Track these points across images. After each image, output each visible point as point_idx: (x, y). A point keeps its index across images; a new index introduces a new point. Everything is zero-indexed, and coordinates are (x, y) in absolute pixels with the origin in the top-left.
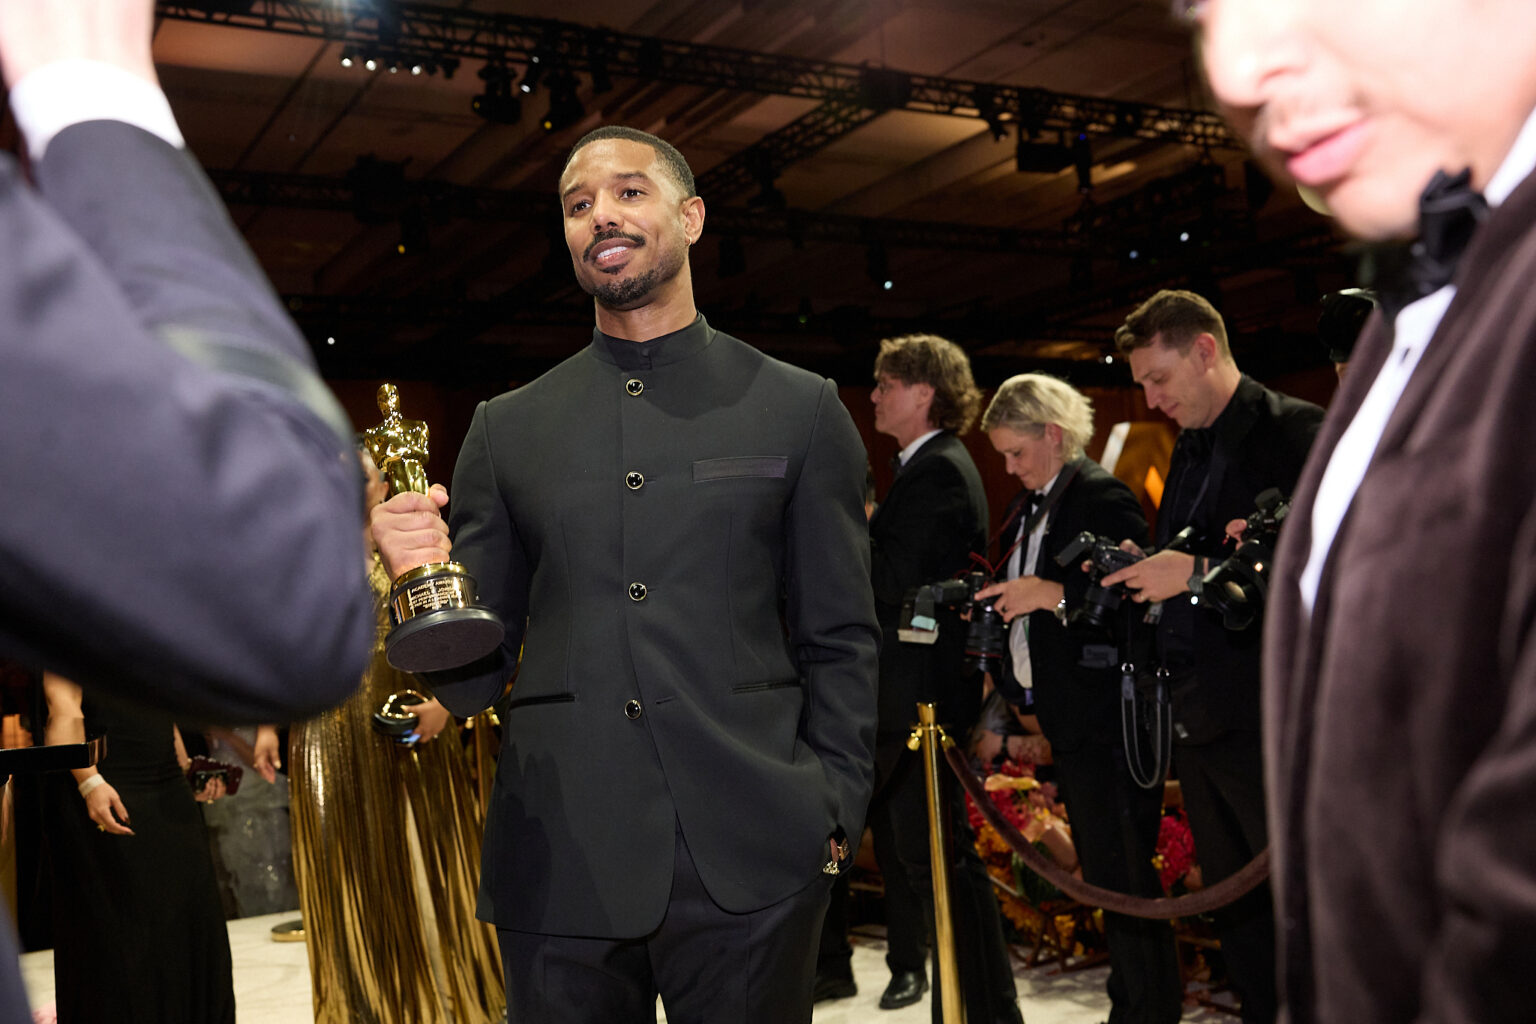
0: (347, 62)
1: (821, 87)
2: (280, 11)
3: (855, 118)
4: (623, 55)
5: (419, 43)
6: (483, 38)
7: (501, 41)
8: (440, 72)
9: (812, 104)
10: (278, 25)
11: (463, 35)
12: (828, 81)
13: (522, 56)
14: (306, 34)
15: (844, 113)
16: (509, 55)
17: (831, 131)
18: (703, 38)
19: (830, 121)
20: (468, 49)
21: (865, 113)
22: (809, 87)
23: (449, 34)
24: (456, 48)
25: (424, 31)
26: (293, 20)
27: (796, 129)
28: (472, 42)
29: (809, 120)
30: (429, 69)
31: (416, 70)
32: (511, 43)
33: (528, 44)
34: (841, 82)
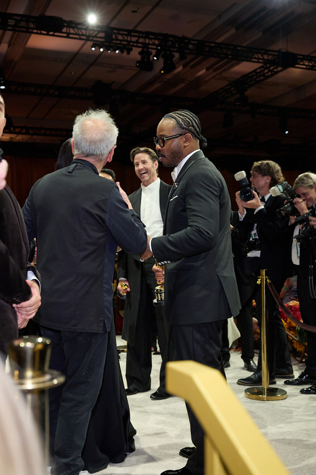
0: (93, 49)
1: (263, 59)
2: (72, 31)
3: (276, 70)
4: (190, 46)
5: (119, 42)
6: (141, 40)
7: (147, 41)
8: (125, 52)
9: (260, 65)
10: (71, 36)
11: (134, 39)
12: (266, 57)
13: (155, 47)
14: (80, 39)
15: (271, 68)
16: (150, 46)
17: (267, 75)
18: (219, 41)
19: (266, 71)
20: (135, 44)
21: (280, 69)
22: (259, 59)
23: (129, 39)
24: (131, 44)
25: (120, 37)
26: (76, 34)
27: (254, 74)
28: (137, 42)
29: (259, 71)
30: (122, 51)
31: (117, 52)
32: (151, 42)
33: (157, 42)
34: (270, 57)
